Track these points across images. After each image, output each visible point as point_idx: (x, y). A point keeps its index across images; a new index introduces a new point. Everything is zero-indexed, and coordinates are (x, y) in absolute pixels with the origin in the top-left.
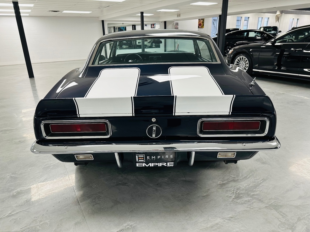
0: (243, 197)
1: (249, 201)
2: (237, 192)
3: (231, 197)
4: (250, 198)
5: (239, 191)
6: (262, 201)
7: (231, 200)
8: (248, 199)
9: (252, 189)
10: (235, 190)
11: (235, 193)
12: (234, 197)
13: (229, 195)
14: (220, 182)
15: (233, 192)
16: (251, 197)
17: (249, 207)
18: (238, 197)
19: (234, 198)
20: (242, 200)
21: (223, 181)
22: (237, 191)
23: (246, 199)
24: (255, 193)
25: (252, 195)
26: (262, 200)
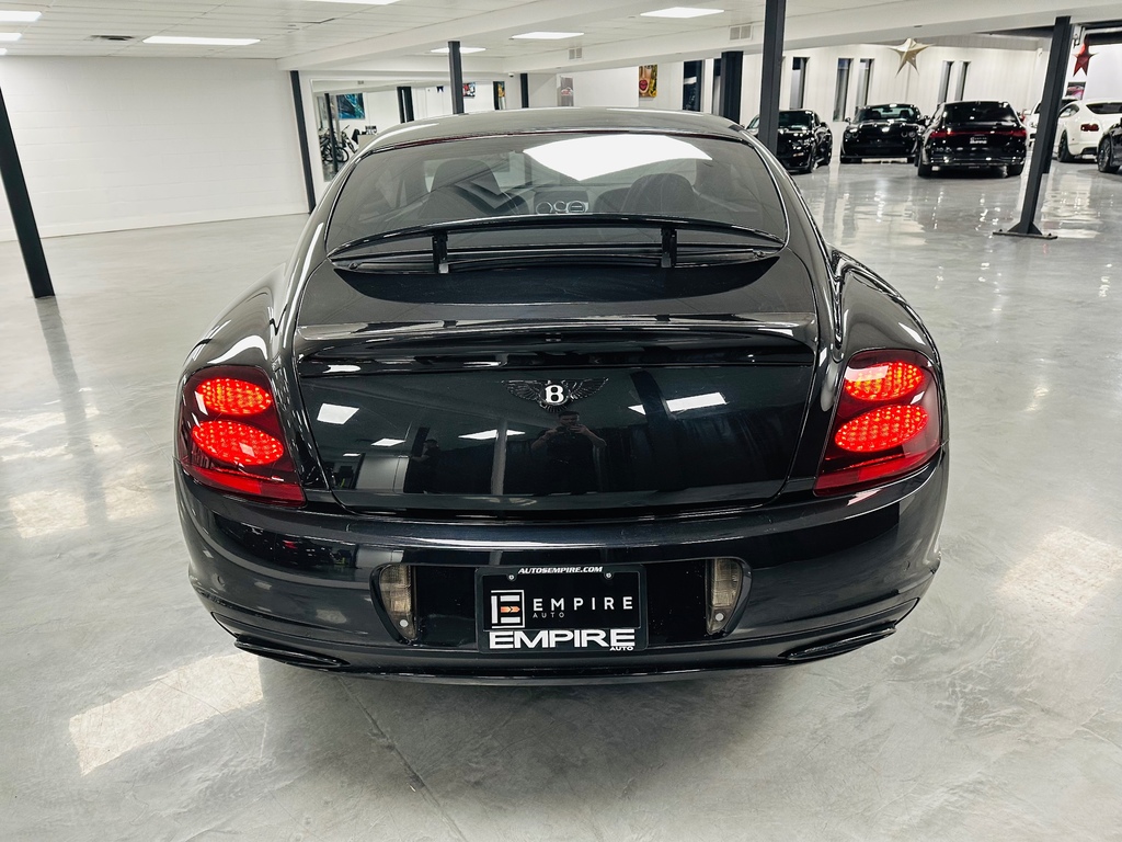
0: (993, 707)
1: (1016, 720)
2: (967, 690)
3: (954, 708)
4: (1015, 709)
5: (970, 686)
6: (1058, 714)
7: (955, 720)
8: (1009, 711)
9: (1011, 675)
10: (957, 682)
11: (960, 695)
12: (960, 709)
13: (945, 703)
14: (896, 660)
15: (950, 690)
16: (1017, 703)
17: (1023, 738)
18: (975, 707)
19: (962, 714)
20: (993, 717)
21: (904, 655)
22: (965, 687)
23: (1003, 713)
24: (1025, 688)
25: (1018, 696)
26: (1056, 710)
